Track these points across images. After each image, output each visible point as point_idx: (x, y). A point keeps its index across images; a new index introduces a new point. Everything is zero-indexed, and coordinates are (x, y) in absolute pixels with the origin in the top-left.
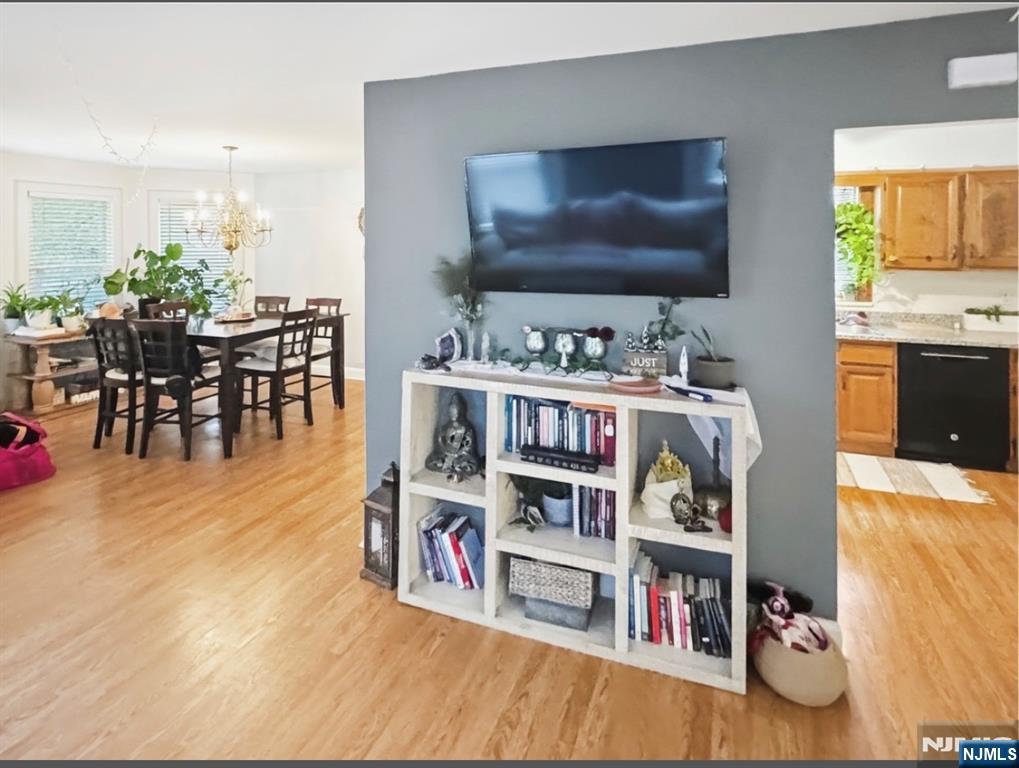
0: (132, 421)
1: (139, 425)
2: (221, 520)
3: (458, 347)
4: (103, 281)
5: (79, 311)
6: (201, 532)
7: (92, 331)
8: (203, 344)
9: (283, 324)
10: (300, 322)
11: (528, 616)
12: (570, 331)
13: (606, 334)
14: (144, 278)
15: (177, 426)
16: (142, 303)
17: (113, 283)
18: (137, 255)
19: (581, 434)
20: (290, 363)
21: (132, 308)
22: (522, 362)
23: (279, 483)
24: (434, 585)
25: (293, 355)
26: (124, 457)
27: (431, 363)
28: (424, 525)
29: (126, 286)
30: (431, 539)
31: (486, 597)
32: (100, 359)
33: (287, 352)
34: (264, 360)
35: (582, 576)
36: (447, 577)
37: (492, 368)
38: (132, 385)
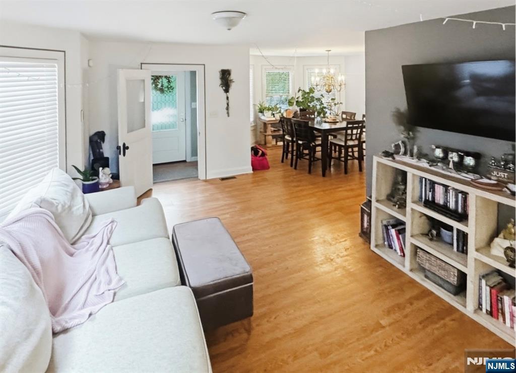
0: (292, 155)
1: (294, 157)
2: (315, 199)
3: (402, 150)
4: (288, 101)
5: (280, 112)
6: (308, 200)
7: (280, 121)
8: (316, 131)
9: (347, 126)
10: (354, 126)
11: (426, 277)
12: (457, 151)
13: (477, 156)
14: (301, 101)
15: (308, 161)
16: (301, 110)
17: (291, 102)
18: (299, 91)
19: (457, 202)
20: (350, 143)
21: (297, 111)
22: (433, 161)
23: (341, 191)
24: (388, 249)
25: (351, 139)
26: (289, 167)
27: (387, 154)
28: (385, 223)
29: (295, 103)
30: (387, 230)
31: (406, 260)
32: (283, 131)
33: (349, 138)
34: (340, 140)
35: (452, 269)
36: (394, 248)
37: (417, 162)
38: (293, 141)
